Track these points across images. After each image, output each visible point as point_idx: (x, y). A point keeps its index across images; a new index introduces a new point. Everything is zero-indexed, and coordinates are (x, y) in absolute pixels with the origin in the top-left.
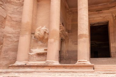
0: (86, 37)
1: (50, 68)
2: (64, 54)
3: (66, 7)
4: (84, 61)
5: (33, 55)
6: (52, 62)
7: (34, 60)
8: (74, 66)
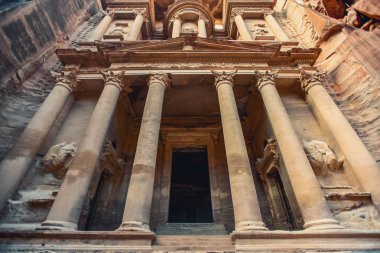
0: (147, 171)
1: (47, 240)
2: (104, 209)
3: (129, 114)
4: (133, 225)
5: (18, 205)
6: (59, 225)
7: (16, 219)
8: (108, 237)
